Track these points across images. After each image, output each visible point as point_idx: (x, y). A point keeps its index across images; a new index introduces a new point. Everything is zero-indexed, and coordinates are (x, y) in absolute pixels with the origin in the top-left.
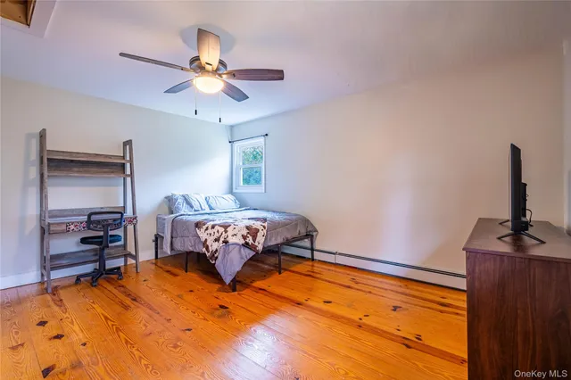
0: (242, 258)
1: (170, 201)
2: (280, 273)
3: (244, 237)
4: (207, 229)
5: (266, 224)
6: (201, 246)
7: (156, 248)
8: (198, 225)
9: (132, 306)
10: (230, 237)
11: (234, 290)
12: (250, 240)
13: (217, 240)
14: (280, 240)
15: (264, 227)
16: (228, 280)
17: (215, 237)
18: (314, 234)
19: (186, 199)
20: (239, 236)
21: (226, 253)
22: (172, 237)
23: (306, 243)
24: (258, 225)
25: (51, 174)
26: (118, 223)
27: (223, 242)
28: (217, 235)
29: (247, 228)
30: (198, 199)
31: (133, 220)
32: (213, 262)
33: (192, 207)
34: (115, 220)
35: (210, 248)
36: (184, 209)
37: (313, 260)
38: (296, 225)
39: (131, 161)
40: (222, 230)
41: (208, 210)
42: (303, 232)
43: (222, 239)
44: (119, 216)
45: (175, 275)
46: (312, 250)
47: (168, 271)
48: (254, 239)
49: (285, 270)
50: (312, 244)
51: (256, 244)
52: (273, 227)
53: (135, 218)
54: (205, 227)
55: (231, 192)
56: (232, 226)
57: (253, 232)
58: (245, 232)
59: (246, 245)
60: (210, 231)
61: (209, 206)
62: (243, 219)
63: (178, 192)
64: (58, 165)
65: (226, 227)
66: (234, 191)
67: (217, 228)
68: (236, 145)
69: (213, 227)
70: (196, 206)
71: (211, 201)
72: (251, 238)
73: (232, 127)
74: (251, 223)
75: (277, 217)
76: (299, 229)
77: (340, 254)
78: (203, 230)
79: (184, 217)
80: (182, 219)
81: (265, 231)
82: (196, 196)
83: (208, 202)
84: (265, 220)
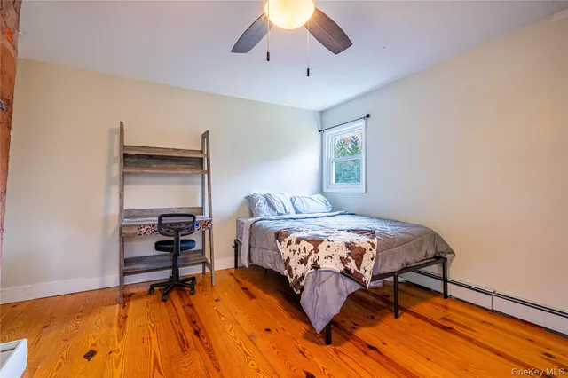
0: (340, 294)
1: (250, 201)
2: (397, 316)
3: (344, 261)
4: (289, 243)
5: (375, 241)
6: (282, 266)
7: (236, 256)
8: (279, 236)
9: (192, 346)
10: (322, 260)
11: (328, 342)
12: (352, 266)
13: (303, 261)
14: (396, 267)
15: (373, 245)
16: (319, 326)
17: (301, 257)
18: (448, 256)
19: (267, 200)
20: (336, 259)
21: (317, 282)
22: (250, 247)
23: (435, 269)
24: (362, 241)
25: (127, 171)
26: (191, 227)
27: (313, 267)
28: (303, 254)
29: (348, 246)
30: (282, 200)
31: (207, 224)
32: (298, 292)
33: (274, 209)
34: (188, 224)
35: (294, 271)
36: (265, 212)
37: (446, 296)
38: (422, 242)
39: (208, 155)
40: (310, 247)
41: (293, 215)
42: (431, 253)
43: (310, 262)
44: (191, 219)
45: (252, 296)
46: (445, 280)
47: (245, 289)
48: (359, 262)
49: (405, 310)
50: (444, 272)
51: (362, 271)
52: (387, 246)
53: (210, 222)
54: (287, 240)
55: (321, 191)
56: (325, 243)
57: (357, 253)
58: (344, 253)
59: (346, 273)
60: (293, 246)
61: (295, 208)
62: (340, 231)
63: (259, 191)
64: (137, 161)
65: (316, 242)
66: (325, 190)
67: (303, 243)
68: (327, 133)
69: (298, 242)
70: (280, 209)
71: (297, 202)
72: (353, 262)
73: (322, 113)
74: (352, 237)
75: (389, 230)
76: (424, 249)
77: (500, 296)
78: (284, 244)
79: (264, 223)
80: (261, 226)
81: (374, 251)
82: (279, 195)
83: (293, 204)
84: (372, 234)
